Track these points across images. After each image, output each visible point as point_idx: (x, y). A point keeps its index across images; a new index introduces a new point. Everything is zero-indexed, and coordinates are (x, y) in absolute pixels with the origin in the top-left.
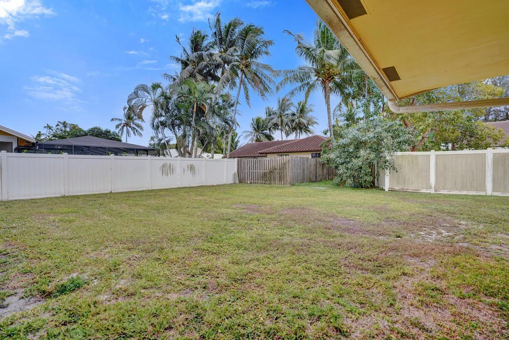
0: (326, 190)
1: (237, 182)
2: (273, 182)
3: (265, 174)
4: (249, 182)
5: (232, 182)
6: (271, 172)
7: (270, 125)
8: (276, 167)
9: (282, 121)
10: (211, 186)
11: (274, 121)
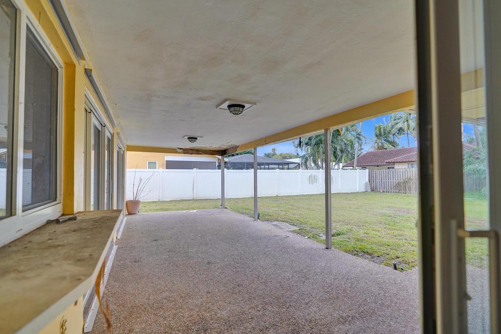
0: (473, 201)
1: (369, 190)
2: (408, 191)
3: (399, 184)
4: (381, 191)
5: (364, 191)
6: (405, 182)
7: (394, 130)
8: (412, 178)
9: (408, 125)
10: (346, 193)
11: (399, 126)
